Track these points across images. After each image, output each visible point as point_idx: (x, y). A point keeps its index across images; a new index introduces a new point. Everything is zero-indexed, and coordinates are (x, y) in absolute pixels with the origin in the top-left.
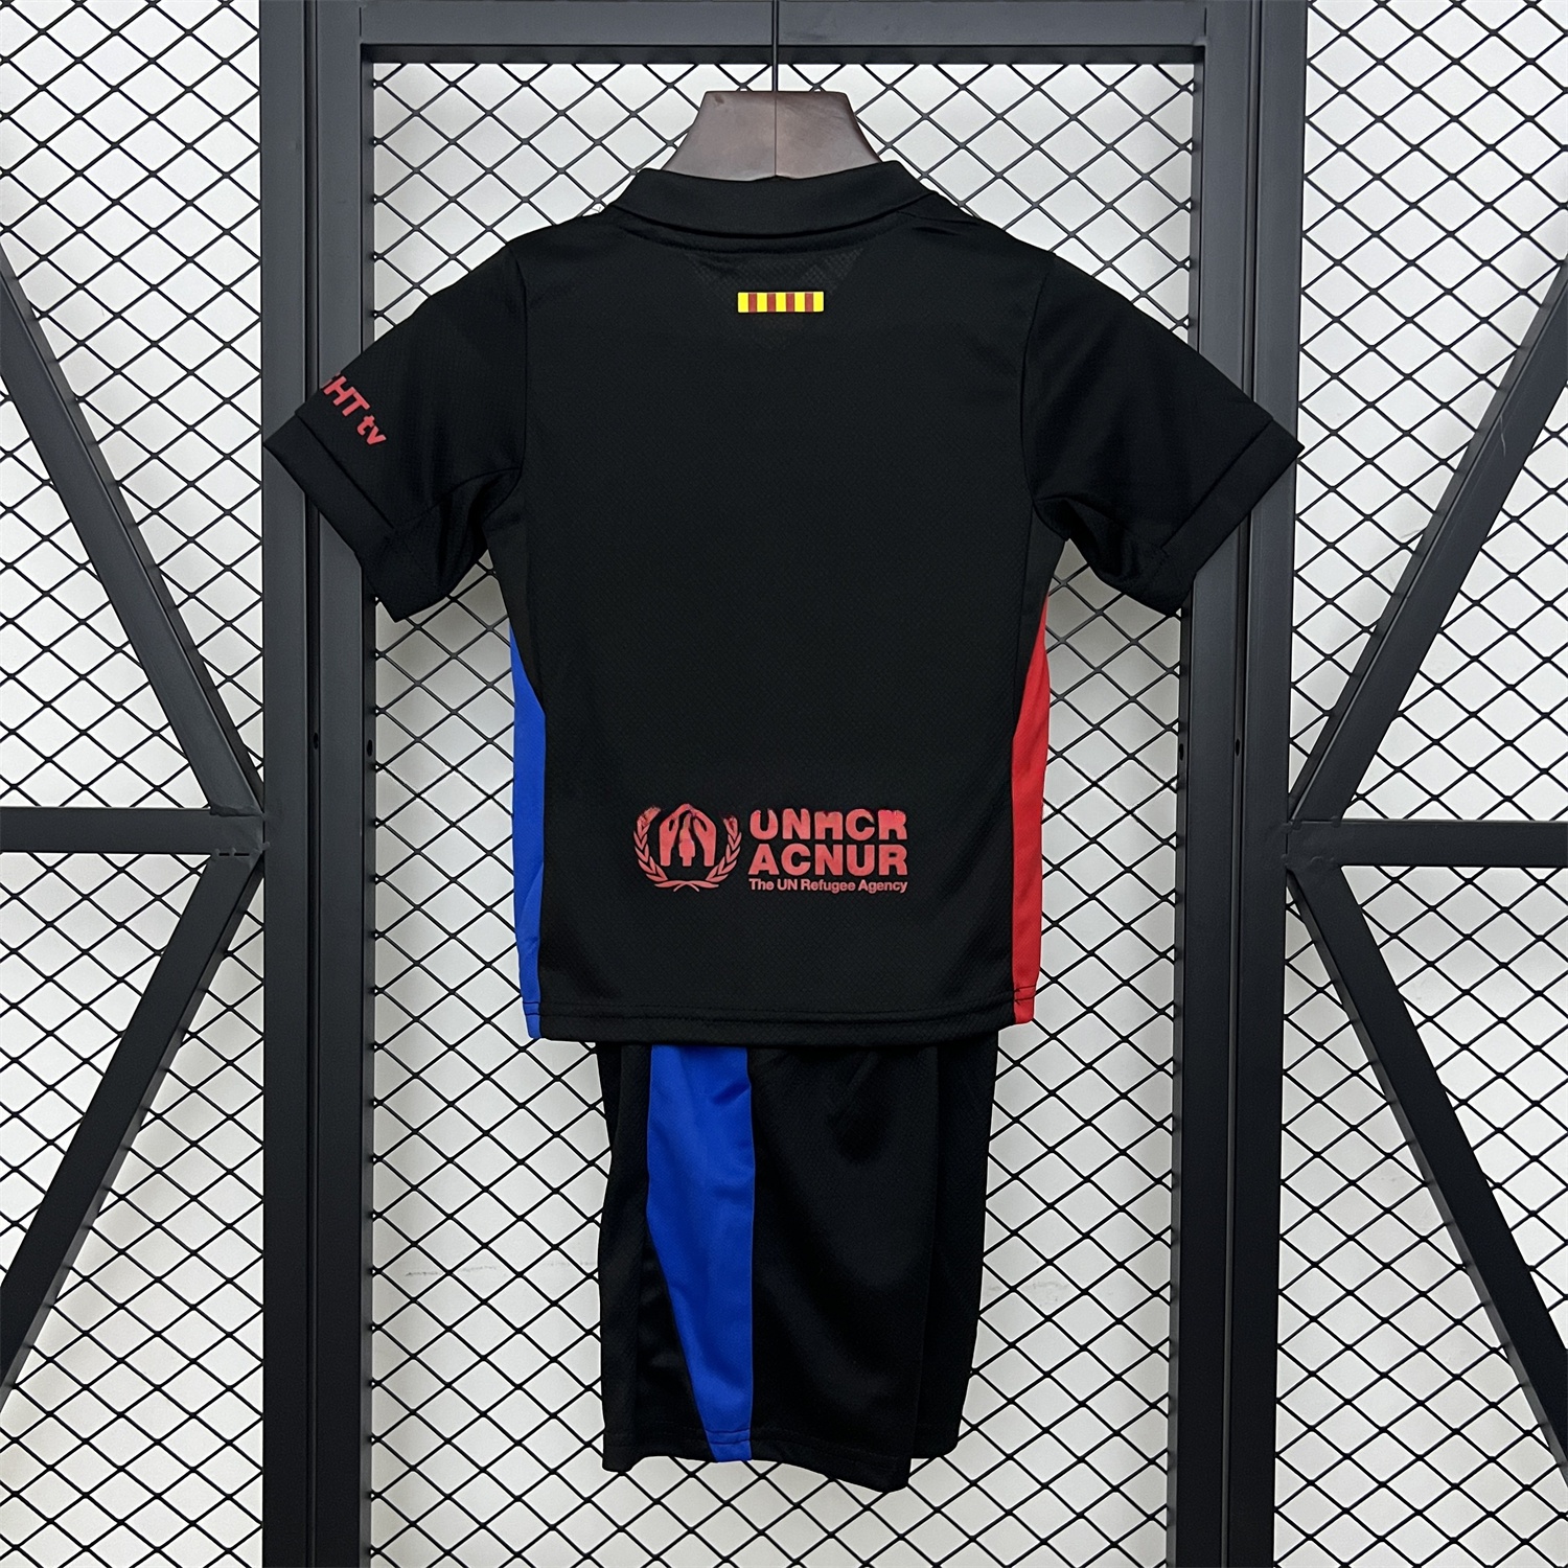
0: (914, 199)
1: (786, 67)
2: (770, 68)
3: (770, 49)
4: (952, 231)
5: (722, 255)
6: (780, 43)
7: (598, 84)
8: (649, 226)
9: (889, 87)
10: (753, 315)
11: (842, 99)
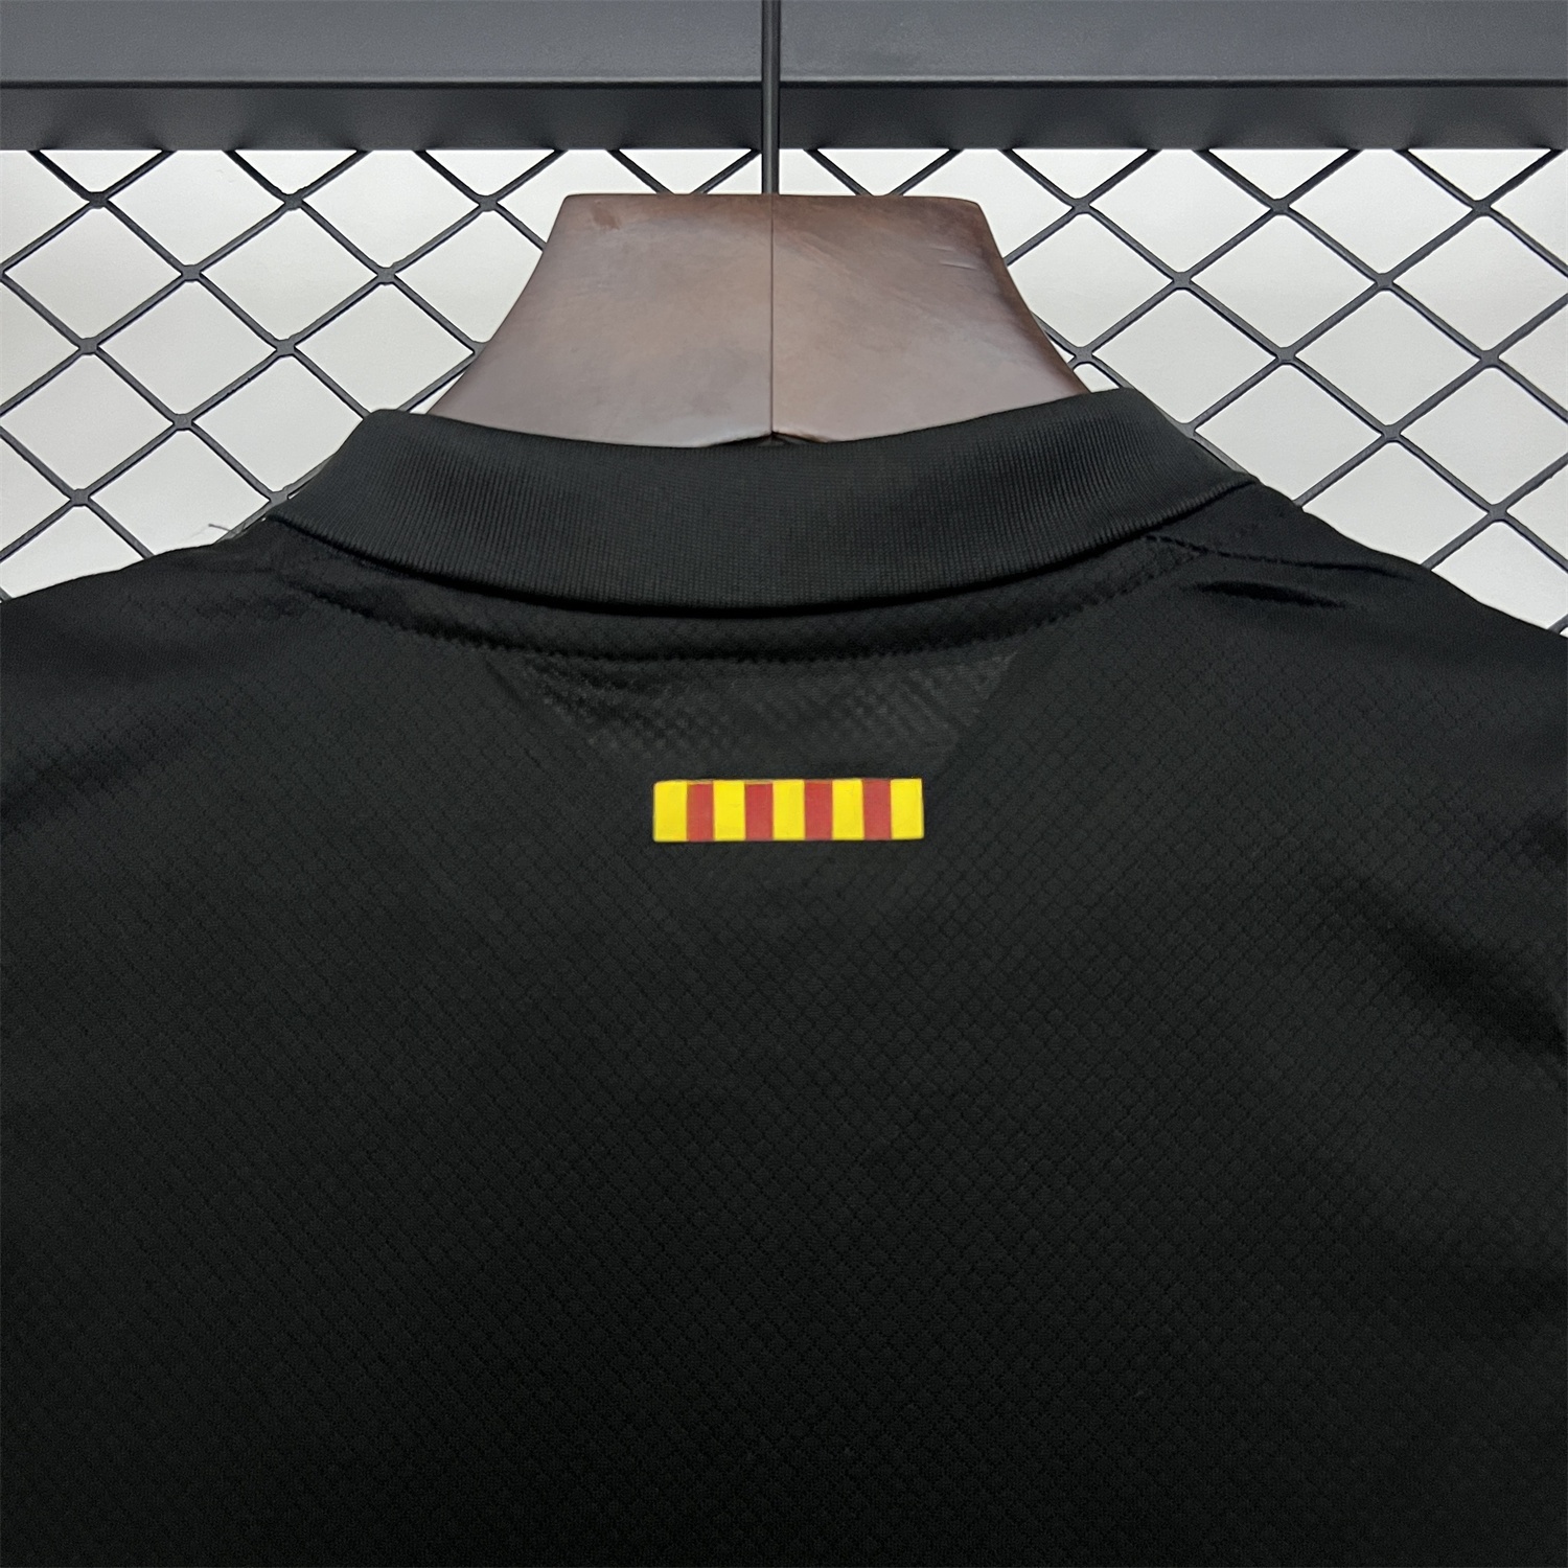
0: (1197, 501)
1: (801, 153)
2: (758, 159)
3: (758, 91)
4: (1321, 594)
5: (610, 667)
6: (784, 78)
7: (295, 201)
8: (375, 579)
9: (1081, 206)
10: (701, 852)
11: (964, 220)
